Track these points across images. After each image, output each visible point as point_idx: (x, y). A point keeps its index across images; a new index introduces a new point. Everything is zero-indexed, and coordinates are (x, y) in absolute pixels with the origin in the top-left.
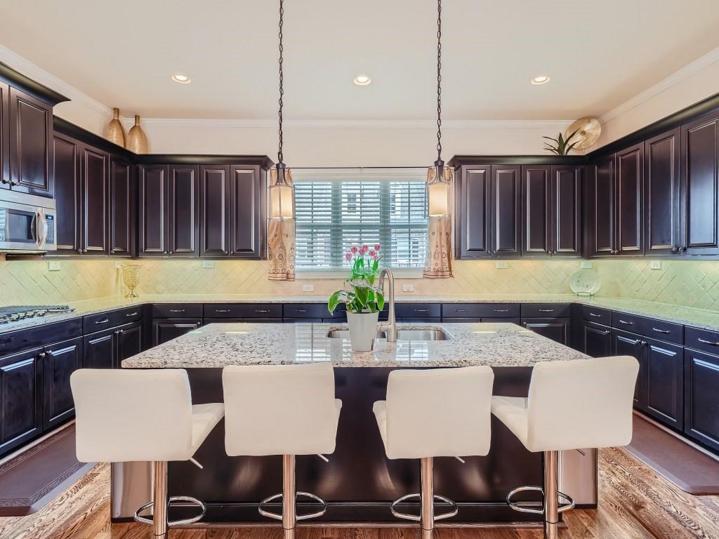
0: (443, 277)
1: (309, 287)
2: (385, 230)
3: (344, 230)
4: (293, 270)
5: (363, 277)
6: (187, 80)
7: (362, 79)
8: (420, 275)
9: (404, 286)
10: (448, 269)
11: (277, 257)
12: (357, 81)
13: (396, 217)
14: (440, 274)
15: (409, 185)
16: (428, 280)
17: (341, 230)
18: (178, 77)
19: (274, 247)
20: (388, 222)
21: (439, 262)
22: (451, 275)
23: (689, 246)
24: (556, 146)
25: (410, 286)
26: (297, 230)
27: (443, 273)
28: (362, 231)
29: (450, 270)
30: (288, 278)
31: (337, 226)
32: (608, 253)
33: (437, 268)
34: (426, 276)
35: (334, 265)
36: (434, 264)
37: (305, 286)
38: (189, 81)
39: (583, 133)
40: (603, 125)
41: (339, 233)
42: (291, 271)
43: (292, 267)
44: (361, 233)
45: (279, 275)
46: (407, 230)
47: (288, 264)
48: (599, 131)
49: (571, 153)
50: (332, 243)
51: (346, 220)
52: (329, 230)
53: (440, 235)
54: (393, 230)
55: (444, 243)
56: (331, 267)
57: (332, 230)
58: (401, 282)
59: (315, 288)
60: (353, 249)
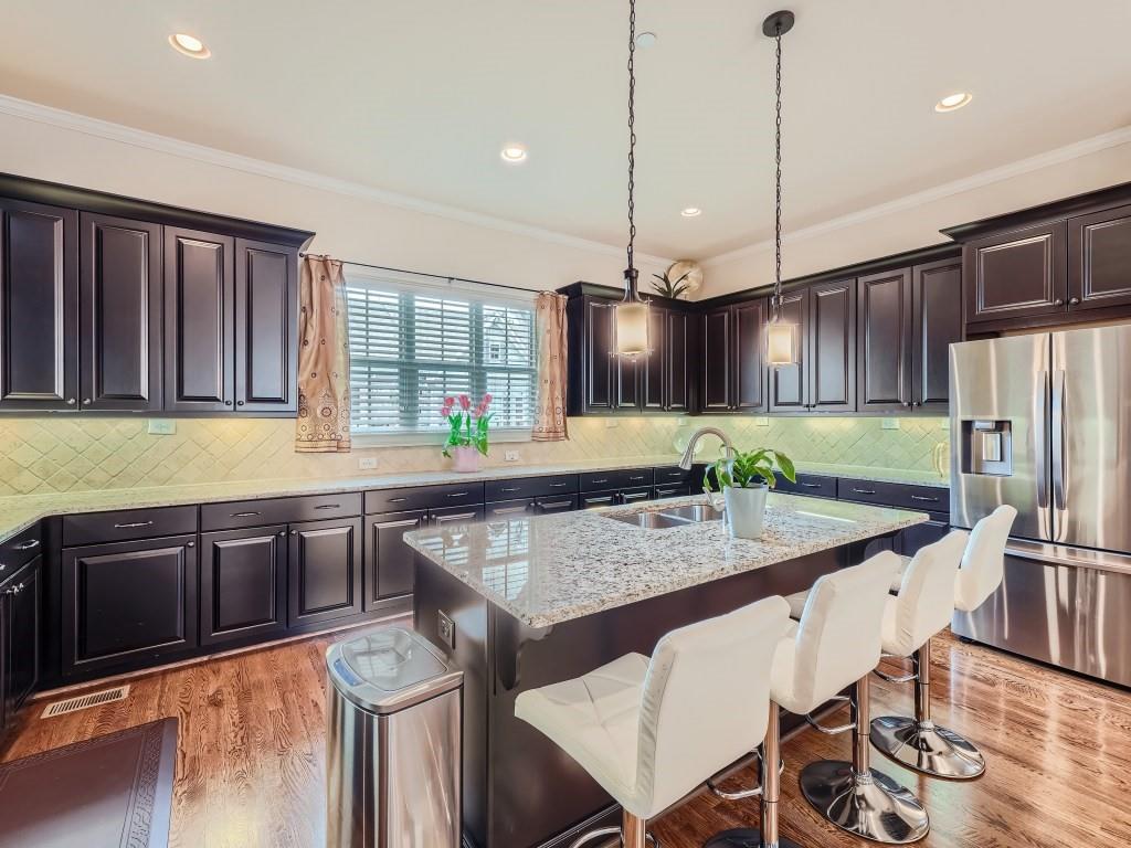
0: (556, 439)
1: (370, 462)
2: (478, 374)
3: (420, 371)
4: (348, 434)
6: (202, 51)
7: (514, 153)
8: (528, 438)
9: (507, 454)
10: (563, 429)
11: (319, 412)
12: (506, 154)
14: (551, 435)
15: (506, 312)
16: (535, 444)
17: (416, 371)
18: (180, 37)
19: (313, 395)
20: (482, 362)
21: (550, 419)
22: (566, 436)
23: (818, 403)
25: (513, 453)
26: (353, 368)
27: (557, 434)
28: (447, 373)
29: (566, 431)
30: (339, 448)
31: (410, 364)
32: (723, 409)
33: (548, 427)
34: (536, 439)
35: (404, 425)
36: (545, 422)
37: (362, 460)
38: (208, 55)
39: (686, 278)
41: (411, 375)
42: (346, 436)
43: (346, 429)
44: (444, 376)
45: (324, 443)
46: (506, 375)
47: (341, 424)
48: (701, 279)
49: (679, 298)
50: (402, 391)
51: (421, 355)
52: (397, 370)
53: (552, 383)
54: (489, 375)
55: (558, 393)
56: (402, 428)
57: (402, 370)
58: (504, 447)
59: (379, 463)
60: (450, 401)
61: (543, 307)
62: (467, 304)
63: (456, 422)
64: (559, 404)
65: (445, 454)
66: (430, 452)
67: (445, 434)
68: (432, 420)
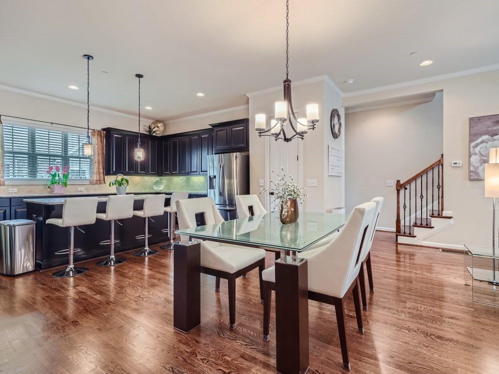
0: (100, 183)
2: (66, 159)
3: (38, 157)
4: (3, 179)
5: (59, 183)
8: (88, 183)
14: (98, 182)
15: (79, 136)
16: (92, 186)
20: (67, 154)
21: (98, 176)
22: (105, 183)
23: (191, 172)
24: (148, 130)
25: (82, 188)
26: (6, 155)
27: (100, 182)
28: (51, 158)
29: (104, 180)
31: (33, 154)
32: (168, 174)
33: (97, 179)
34: (92, 183)
35: (30, 174)
36: (95, 177)
37: (10, 189)
39: (158, 127)
40: (165, 126)
41: (35, 158)
43: (3, 177)
44: (49, 159)
46: (79, 160)
48: (163, 128)
49: (154, 134)
50: (29, 164)
51: (38, 150)
52: (27, 156)
53: (99, 163)
54: (70, 159)
55: (101, 167)
56: (29, 178)
57: (29, 156)
59: (18, 190)
60: (51, 168)
61: (94, 135)
62: (61, 133)
63: (54, 176)
64: (101, 171)
65: (49, 187)
66: (42, 187)
67: (49, 180)
68: (43, 174)
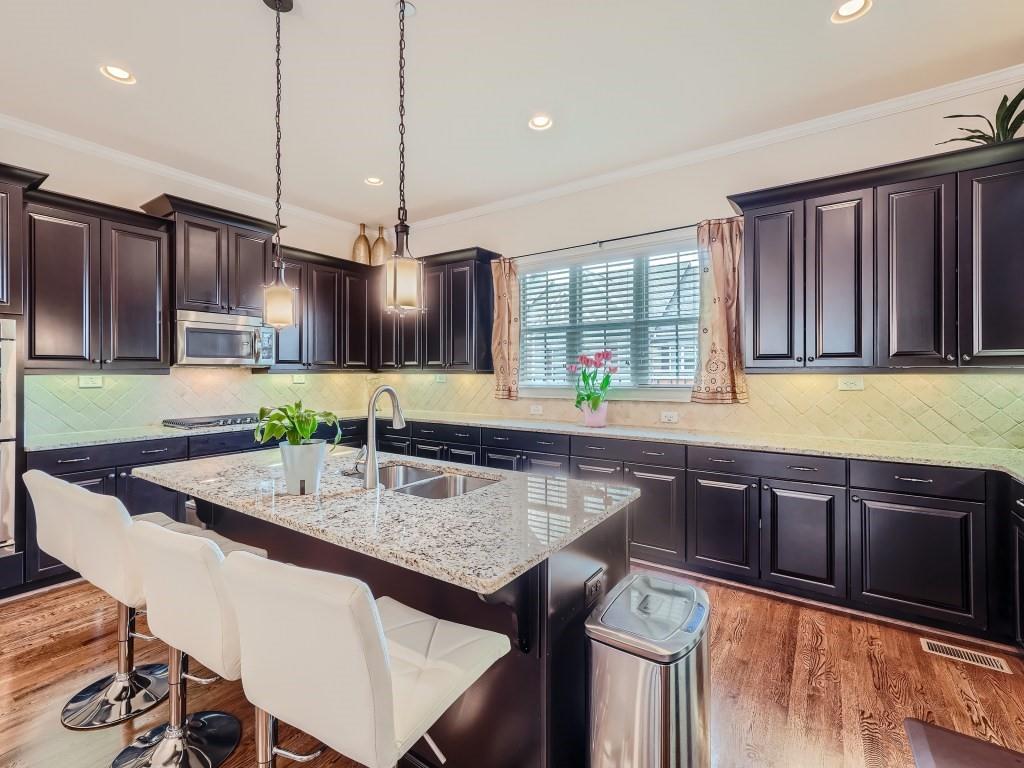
0: (723, 402)
1: (537, 409)
3: (583, 333)
4: (516, 386)
6: (380, 181)
7: (541, 122)
8: (687, 397)
9: (664, 414)
10: (729, 389)
11: (499, 370)
12: (533, 124)
13: (656, 309)
14: (719, 396)
16: (699, 406)
17: (580, 332)
20: (646, 316)
21: (717, 377)
22: (735, 399)
25: (672, 414)
27: (725, 395)
28: (607, 331)
29: (734, 391)
30: (509, 396)
31: (576, 327)
33: (713, 387)
34: (696, 400)
36: (707, 380)
41: (577, 336)
42: (514, 388)
43: (515, 382)
44: (605, 335)
45: (501, 392)
46: (673, 327)
47: (511, 379)
51: (588, 317)
54: (651, 329)
58: (660, 406)
59: (543, 411)
62: (632, 260)
65: (577, 407)
